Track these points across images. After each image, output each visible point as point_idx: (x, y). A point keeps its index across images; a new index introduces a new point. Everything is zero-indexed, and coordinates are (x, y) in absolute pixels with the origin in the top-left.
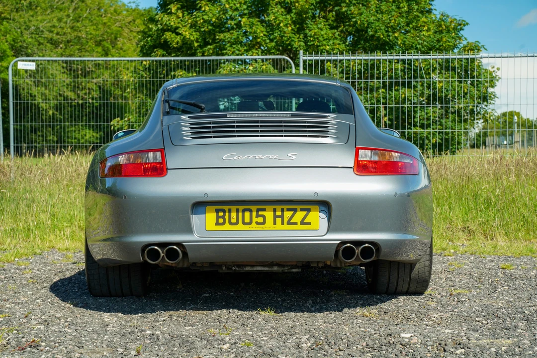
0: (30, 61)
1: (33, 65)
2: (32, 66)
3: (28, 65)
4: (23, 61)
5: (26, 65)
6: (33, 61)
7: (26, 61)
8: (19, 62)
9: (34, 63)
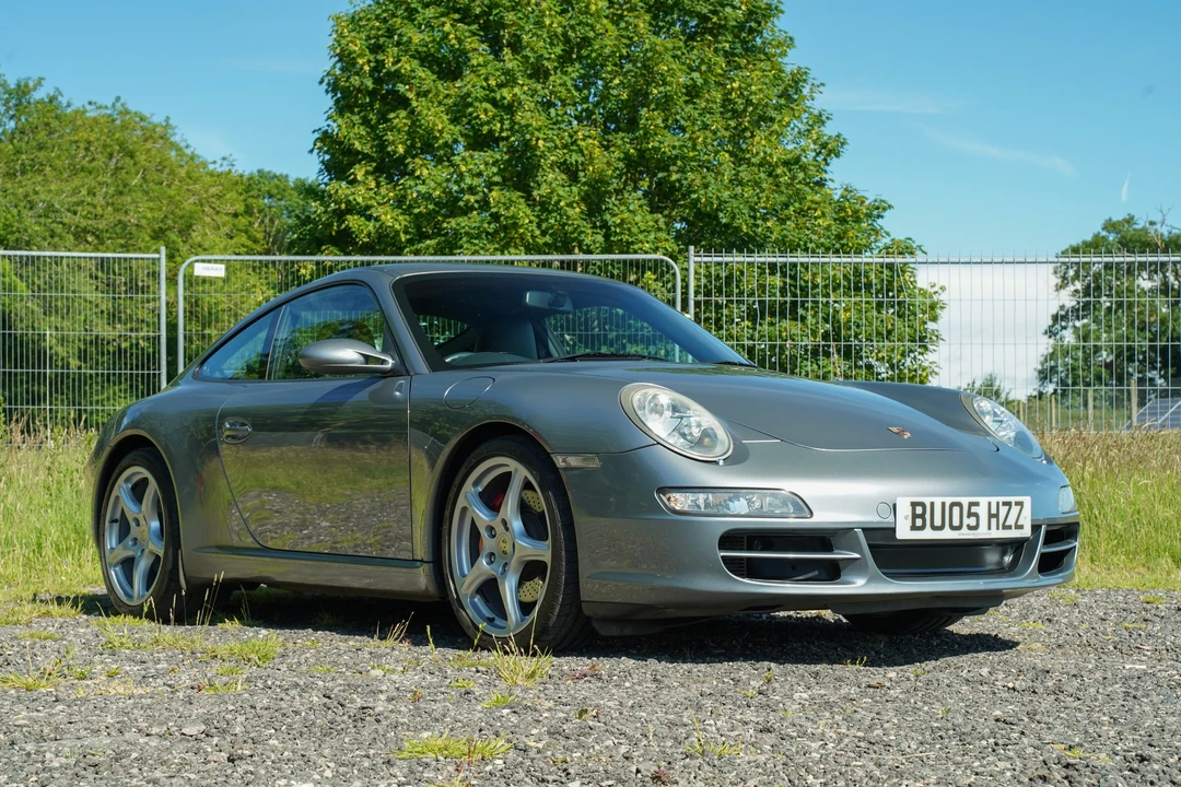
0: (216, 261)
1: (221, 269)
2: (218, 271)
3: (212, 269)
4: (203, 261)
5: (208, 269)
6: (221, 261)
7: (209, 261)
8: (196, 264)
9: (223, 266)
